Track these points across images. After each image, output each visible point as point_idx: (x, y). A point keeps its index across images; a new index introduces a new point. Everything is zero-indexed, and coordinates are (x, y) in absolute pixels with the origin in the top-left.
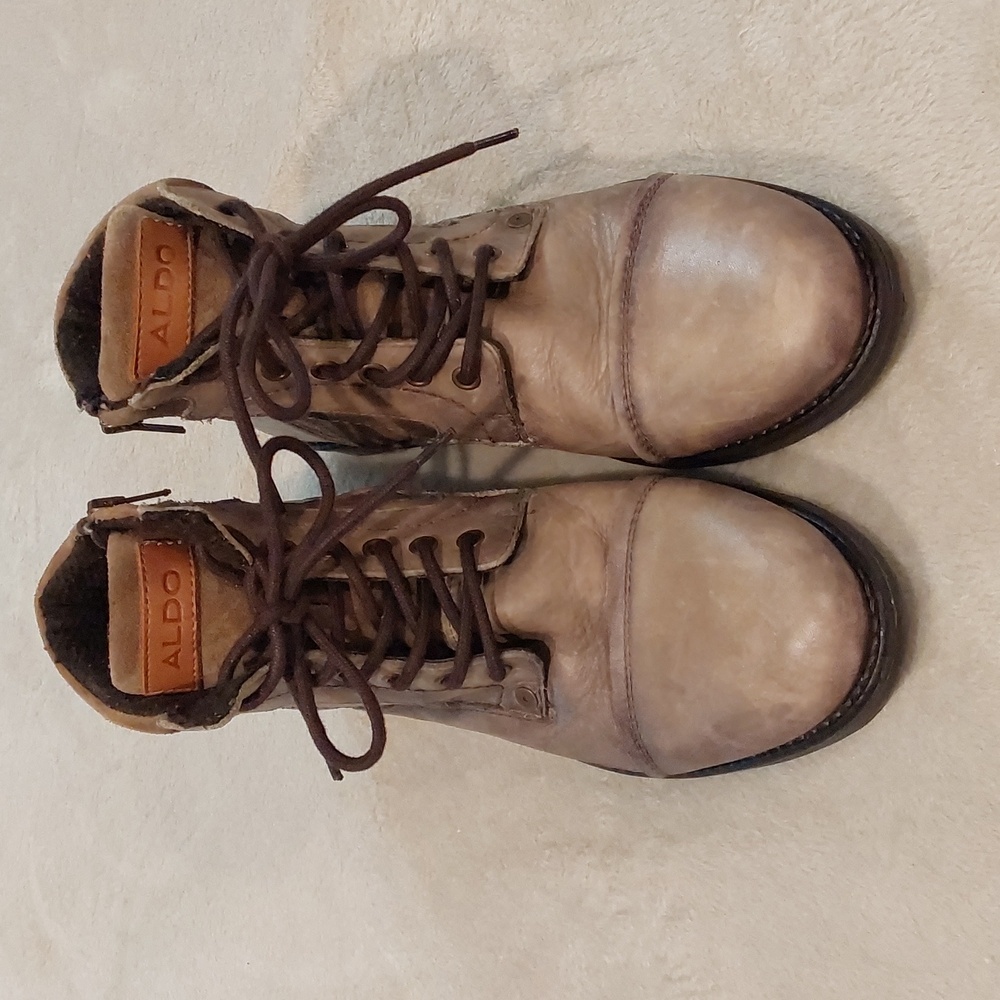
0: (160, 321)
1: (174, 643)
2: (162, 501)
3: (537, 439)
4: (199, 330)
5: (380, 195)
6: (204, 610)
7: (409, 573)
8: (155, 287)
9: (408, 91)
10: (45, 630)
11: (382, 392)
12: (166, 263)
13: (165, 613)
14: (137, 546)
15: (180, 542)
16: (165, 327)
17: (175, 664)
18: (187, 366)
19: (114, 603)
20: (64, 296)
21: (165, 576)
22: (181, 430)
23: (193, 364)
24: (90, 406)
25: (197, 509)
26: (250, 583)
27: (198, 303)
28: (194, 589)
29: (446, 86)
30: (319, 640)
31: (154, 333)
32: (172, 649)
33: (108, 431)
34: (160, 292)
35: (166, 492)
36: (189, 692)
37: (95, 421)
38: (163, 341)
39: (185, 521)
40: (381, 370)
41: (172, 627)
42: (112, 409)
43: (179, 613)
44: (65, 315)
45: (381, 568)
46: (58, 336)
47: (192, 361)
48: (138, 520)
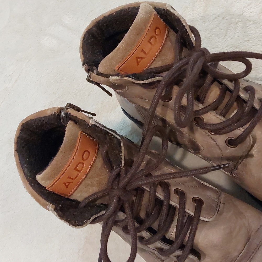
0: (142, 55)
1: (72, 179)
2: (89, 116)
3: (237, 176)
4: (152, 67)
5: (247, 58)
6: (91, 172)
7: (171, 203)
8: (148, 42)
9: (231, 25)
10: (18, 136)
11: (195, 127)
12: (157, 35)
13: (77, 166)
14: (80, 132)
15: (94, 140)
16: (142, 58)
17: (67, 187)
18: (147, 79)
19: (61, 152)
20: (95, 22)
21: (85, 152)
22: (111, 95)
23: (149, 80)
24: (88, 68)
25: (119, 137)
26: (114, 173)
27: (158, 57)
28: (92, 163)
29: (248, 31)
30: (127, 210)
31: (137, 58)
32: (70, 180)
33: (89, 80)
34: (149, 45)
35: (94, 115)
36: (63, 197)
37: (86, 74)
38: (138, 63)
39: (111, 139)
40: (202, 120)
41: (76, 173)
42: (97, 74)
43: (82, 169)
44: (91, 29)
45: (162, 194)
46: (85, 35)
47: (150, 78)
48: (88, 124)
